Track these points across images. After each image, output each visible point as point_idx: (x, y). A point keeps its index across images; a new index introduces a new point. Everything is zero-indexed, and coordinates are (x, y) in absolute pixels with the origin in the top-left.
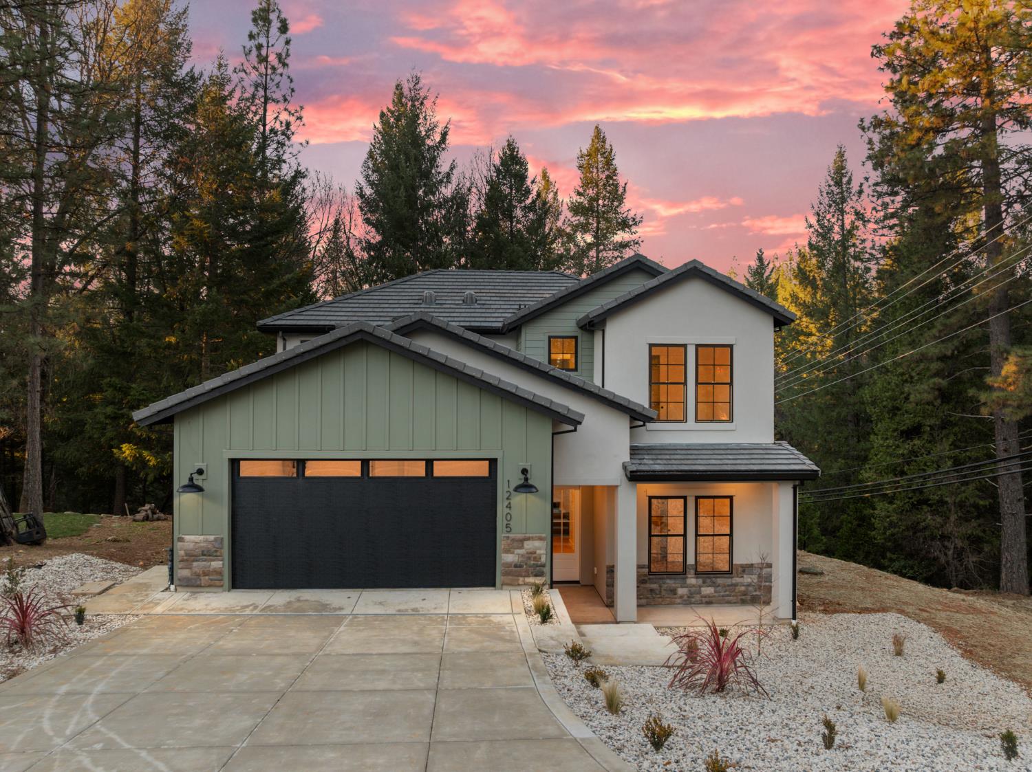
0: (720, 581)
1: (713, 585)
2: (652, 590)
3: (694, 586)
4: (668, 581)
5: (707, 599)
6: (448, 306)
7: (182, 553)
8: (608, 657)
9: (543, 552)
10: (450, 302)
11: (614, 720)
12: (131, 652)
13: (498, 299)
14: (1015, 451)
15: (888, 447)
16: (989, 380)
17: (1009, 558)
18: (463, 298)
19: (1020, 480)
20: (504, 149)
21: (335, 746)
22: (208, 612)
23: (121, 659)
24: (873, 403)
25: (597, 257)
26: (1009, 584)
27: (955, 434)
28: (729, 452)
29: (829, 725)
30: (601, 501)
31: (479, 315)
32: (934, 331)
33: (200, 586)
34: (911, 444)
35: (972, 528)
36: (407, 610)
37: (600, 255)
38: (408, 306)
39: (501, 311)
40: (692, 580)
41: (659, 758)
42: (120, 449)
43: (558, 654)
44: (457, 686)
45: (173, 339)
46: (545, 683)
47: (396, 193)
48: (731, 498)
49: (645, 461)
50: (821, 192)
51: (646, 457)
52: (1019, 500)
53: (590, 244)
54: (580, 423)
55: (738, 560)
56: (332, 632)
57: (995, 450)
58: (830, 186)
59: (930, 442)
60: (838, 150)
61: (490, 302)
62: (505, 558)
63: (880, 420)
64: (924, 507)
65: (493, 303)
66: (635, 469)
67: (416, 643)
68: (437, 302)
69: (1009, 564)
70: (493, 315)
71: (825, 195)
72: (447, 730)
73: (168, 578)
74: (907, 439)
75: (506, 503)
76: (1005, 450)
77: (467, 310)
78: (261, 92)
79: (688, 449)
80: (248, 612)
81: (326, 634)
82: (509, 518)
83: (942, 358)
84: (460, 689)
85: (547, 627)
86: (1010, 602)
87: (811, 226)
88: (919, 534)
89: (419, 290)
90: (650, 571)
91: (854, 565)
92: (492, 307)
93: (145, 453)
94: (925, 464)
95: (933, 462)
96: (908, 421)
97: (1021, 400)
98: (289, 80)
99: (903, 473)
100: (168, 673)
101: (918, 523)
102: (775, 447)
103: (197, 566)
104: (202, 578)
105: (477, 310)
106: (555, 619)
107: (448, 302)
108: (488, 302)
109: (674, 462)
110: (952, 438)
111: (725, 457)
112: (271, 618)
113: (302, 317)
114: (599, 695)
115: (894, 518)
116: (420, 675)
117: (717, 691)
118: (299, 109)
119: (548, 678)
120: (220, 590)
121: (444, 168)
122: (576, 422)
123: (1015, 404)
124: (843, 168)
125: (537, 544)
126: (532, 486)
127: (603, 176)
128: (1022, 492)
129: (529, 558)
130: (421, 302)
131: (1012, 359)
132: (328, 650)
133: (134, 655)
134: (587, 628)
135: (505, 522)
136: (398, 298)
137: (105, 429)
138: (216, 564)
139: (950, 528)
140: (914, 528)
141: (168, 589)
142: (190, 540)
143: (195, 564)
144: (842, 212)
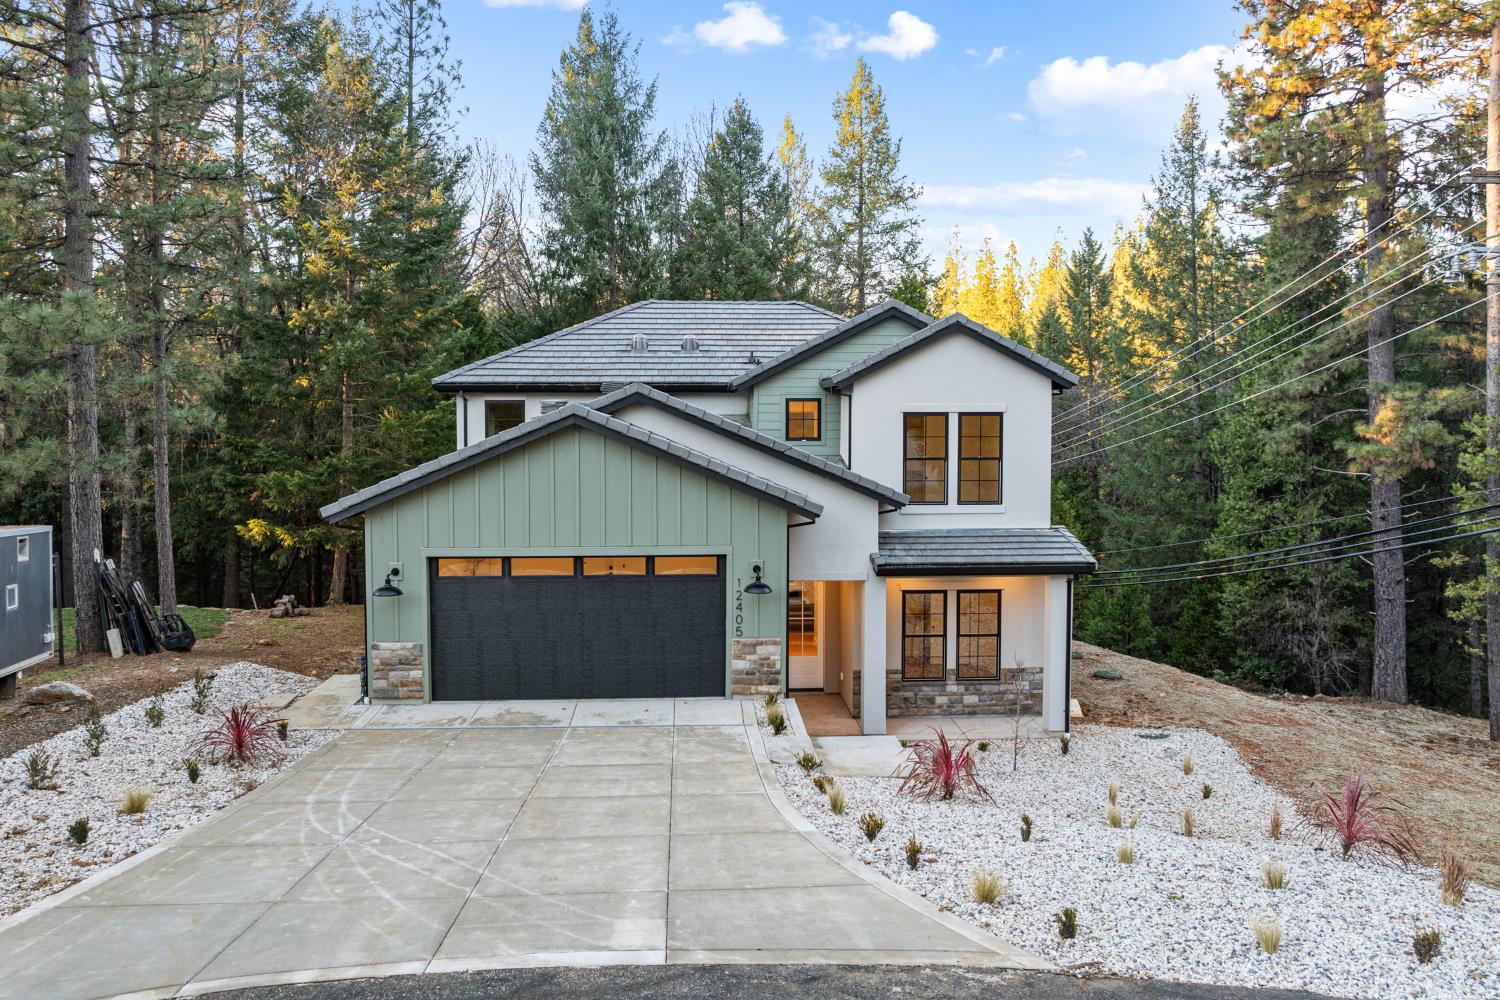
0: (985, 688)
1: (978, 692)
2: (906, 699)
3: (955, 694)
4: (925, 688)
5: (970, 709)
6: (664, 354)
7: (377, 662)
8: (843, 768)
9: (777, 657)
10: (666, 348)
11: (838, 819)
12: (357, 766)
13: (725, 343)
14: (1395, 520)
15: (1242, 510)
16: (1360, 429)
17: (1383, 658)
18: (681, 343)
19: (1400, 556)
20: (730, 112)
21: (586, 839)
22: (414, 727)
23: (350, 772)
24: (1223, 452)
25: (861, 243)
26: (1382, 689)
27: (1326, 495)
28: (995, 540)
29: (1026, 820)
30: (847, 595)
31: (702, 366)
32: (1299, 361)
33: (398, 698)
34: (1270, 507)
35: (1343, 616)
36: (629, 722)
37: (865, 239)
38: (614, 354)
39: (729, 360)
40: (952, 687)
41: (871, 846)
42: (246, 525)
43: (790, 765)
44: (689, 792)
45: (305, 383)
46: (775, 789)
47: (587, 178)
48: (999, 592)
49: (897, 552)
50: (1164, 160)
51: (898, 547)
52: (1398, 582)
53: (850, 224)
54: (818, 516)
55: (1008, 662)
56: (554, 745)
57: (1370, 516)
58: (1176, 151)
59: (1294, 505)
60: (1189, 102)
61: (715, 348)
62: (735, 665)
63: (1232, 474)
64: (1285, 589)
65: (719, 348)
66: (883, 562)
67: (644, 755)
68: (650, 348)
69: (1382, 665)
70: (719, 366)
71: (1169, 163)
72: (683, 826)
73: (360, 689)
74: (1267, 500)
75: (736, 603)
76: (1383, 518)
77: (687, 360)
78: (405, 41)
79: (948, 536)
80: (457, 725)
81: (549, 747)
82: (739, 620)
83: (1309, 396)
84: (693, 795)
85: (780, 739)
86: (1379, 713)
87: (1150, 207)
88: (1276, 625)
89: (626, 331)
90: (903, 677)
91: (1166, 667)
92: (718, 354)
93: (279, 531)
94: (1287, 534)
95: (1296, 531)
96: (1266, 477)
97: (1396, 456)
98: (441, 24)
99: (1259, 545)
100: (404, 785)
101: (1277, 610)
102: (1051, 533)
103: (395, 676)
104: (400, 689)
105: (699, 360)
106: (789, 730)
107: (663, 348)
108: (712, 348)
109: (929, 553)
110: (1322, 500)
111: (990, 546)
112: (485, 732)
113: (486, 372)
114: (825, 799)
115: (1246, 604)
116: (653, 783)
117: (944, 798)
118: (456, 65)
119: (778, 785)
120: (420, 701)
121: (650, 143)
122: (812, 515)
123: (1389, 461)
124: (1195, 126)
125: (771, 648)
126: (764, 586)
127: (868, 129)
128: (1402, 571)
129: (762, 665)
130: (629, 348)
131: (1390, 402)
132: (555, 762)
133: (360, 769)
134: (822, 740)
135: (736, 625)
136: (601, 343)
137: (222, 498)
138: (415, 674)
139: (1315, 616)
140: (1270, 616)
141: (362, 700)
142: (386, 648)
143: (392, 674)
144: (1192, 187)
